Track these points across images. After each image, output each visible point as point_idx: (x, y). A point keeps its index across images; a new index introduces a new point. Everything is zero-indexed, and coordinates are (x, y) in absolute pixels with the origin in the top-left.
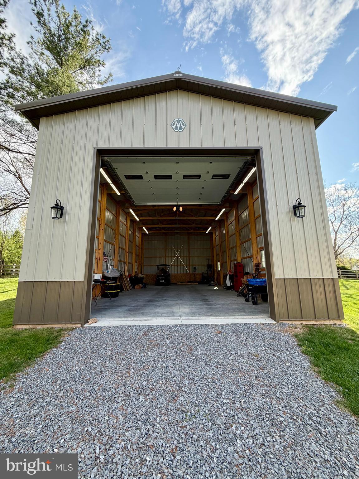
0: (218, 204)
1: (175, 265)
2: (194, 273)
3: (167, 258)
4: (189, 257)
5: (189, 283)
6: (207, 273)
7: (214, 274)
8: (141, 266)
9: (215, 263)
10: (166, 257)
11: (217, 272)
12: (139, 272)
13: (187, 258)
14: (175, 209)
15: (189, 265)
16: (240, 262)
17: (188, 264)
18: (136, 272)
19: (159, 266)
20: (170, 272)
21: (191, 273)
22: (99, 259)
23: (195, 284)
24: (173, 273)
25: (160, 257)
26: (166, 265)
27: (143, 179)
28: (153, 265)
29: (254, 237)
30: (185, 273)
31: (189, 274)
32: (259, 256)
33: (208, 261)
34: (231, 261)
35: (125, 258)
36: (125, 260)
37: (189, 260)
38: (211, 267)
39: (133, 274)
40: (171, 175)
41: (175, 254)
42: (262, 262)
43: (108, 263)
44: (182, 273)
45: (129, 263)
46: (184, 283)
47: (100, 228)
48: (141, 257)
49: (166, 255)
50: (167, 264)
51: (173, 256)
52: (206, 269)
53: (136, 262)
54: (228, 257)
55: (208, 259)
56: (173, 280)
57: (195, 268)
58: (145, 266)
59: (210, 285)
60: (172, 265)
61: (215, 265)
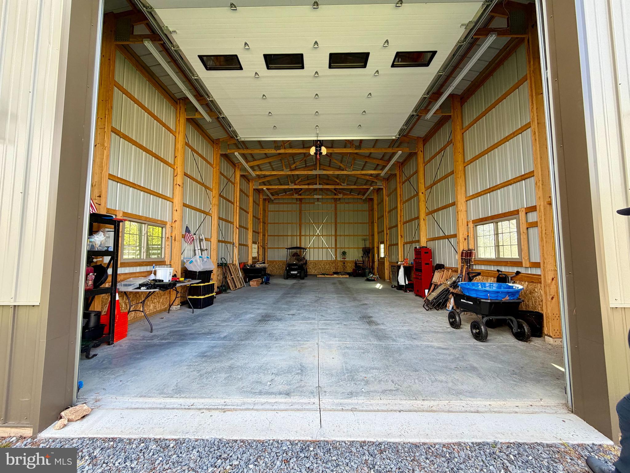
0: (394, 138)
1: (314, 248)
2: (343, 260)
3: (303, 238)
4: (336, 236)
5: (335, 276)
6: (363, 261)
7: (373, 262)
8: (264, 248)
9: (376, 245)
10: (300, 236)
11: (378, 260)
12: (261, 259)
13: (333, 238)
14: (313, 151)
15: (336, 248)
16: (425, 245)
17: (334, 246)
18: (253, 258)
19: (290, 249)
20: (307, 258)
21: (339, 259)
22: (173, 238)
23: (344, 276)
24: (312, 259)
25: (292, 236)
26: (300, 248)
27: (241, 68)
28: (281, 248)
29: (461, 199)
30: (329, 259)
31: (335, 262)
32: (471, 235)
33: (363, 241)
34: (407, 243)
35: (233, 237)
36: (233, 240)
37: (336, 240)
38: (368, 252)
39: (250, 262)
40: (302, 55)
41: (315, 231)
42: (477, 247)
43: (196, 246)
44: (325, 259)
45: (240, 244)
46: (327, 275)
47: (175, 184)
48: (264, 235)
49: (300, 233)
50: (303, 246)
51: (311, 234)
52: (361, 254)
53: (254, 243)
54: (399, 237)
55: (365, 240)
56: (311, 270)
57: (344, 253)
58: (270, 248)
59: (368, 280)
60: (309, 248)
61: (375, 249)
